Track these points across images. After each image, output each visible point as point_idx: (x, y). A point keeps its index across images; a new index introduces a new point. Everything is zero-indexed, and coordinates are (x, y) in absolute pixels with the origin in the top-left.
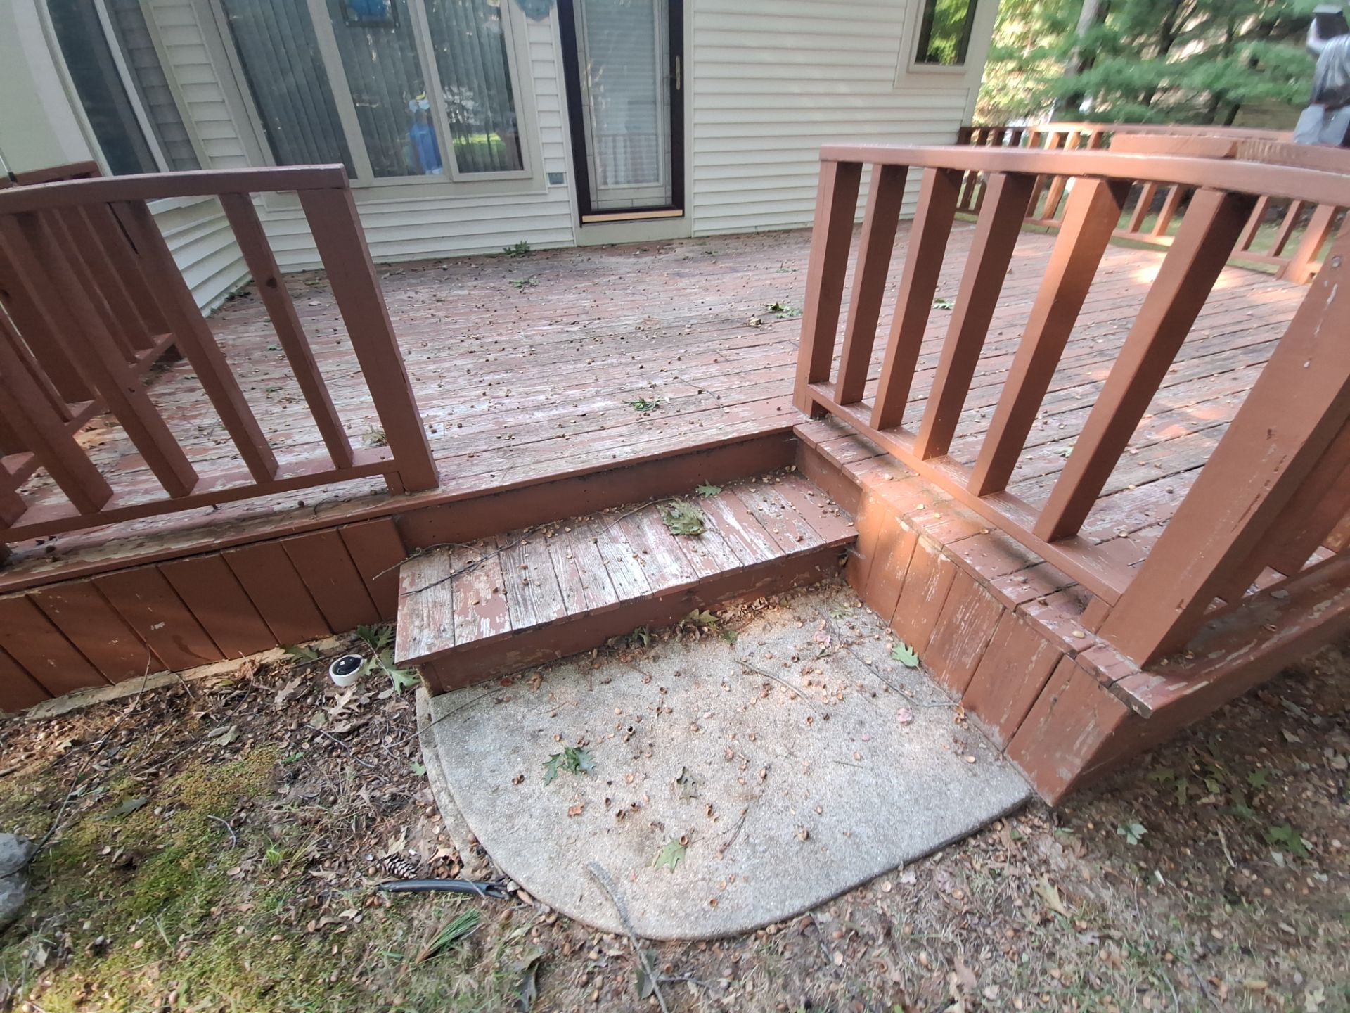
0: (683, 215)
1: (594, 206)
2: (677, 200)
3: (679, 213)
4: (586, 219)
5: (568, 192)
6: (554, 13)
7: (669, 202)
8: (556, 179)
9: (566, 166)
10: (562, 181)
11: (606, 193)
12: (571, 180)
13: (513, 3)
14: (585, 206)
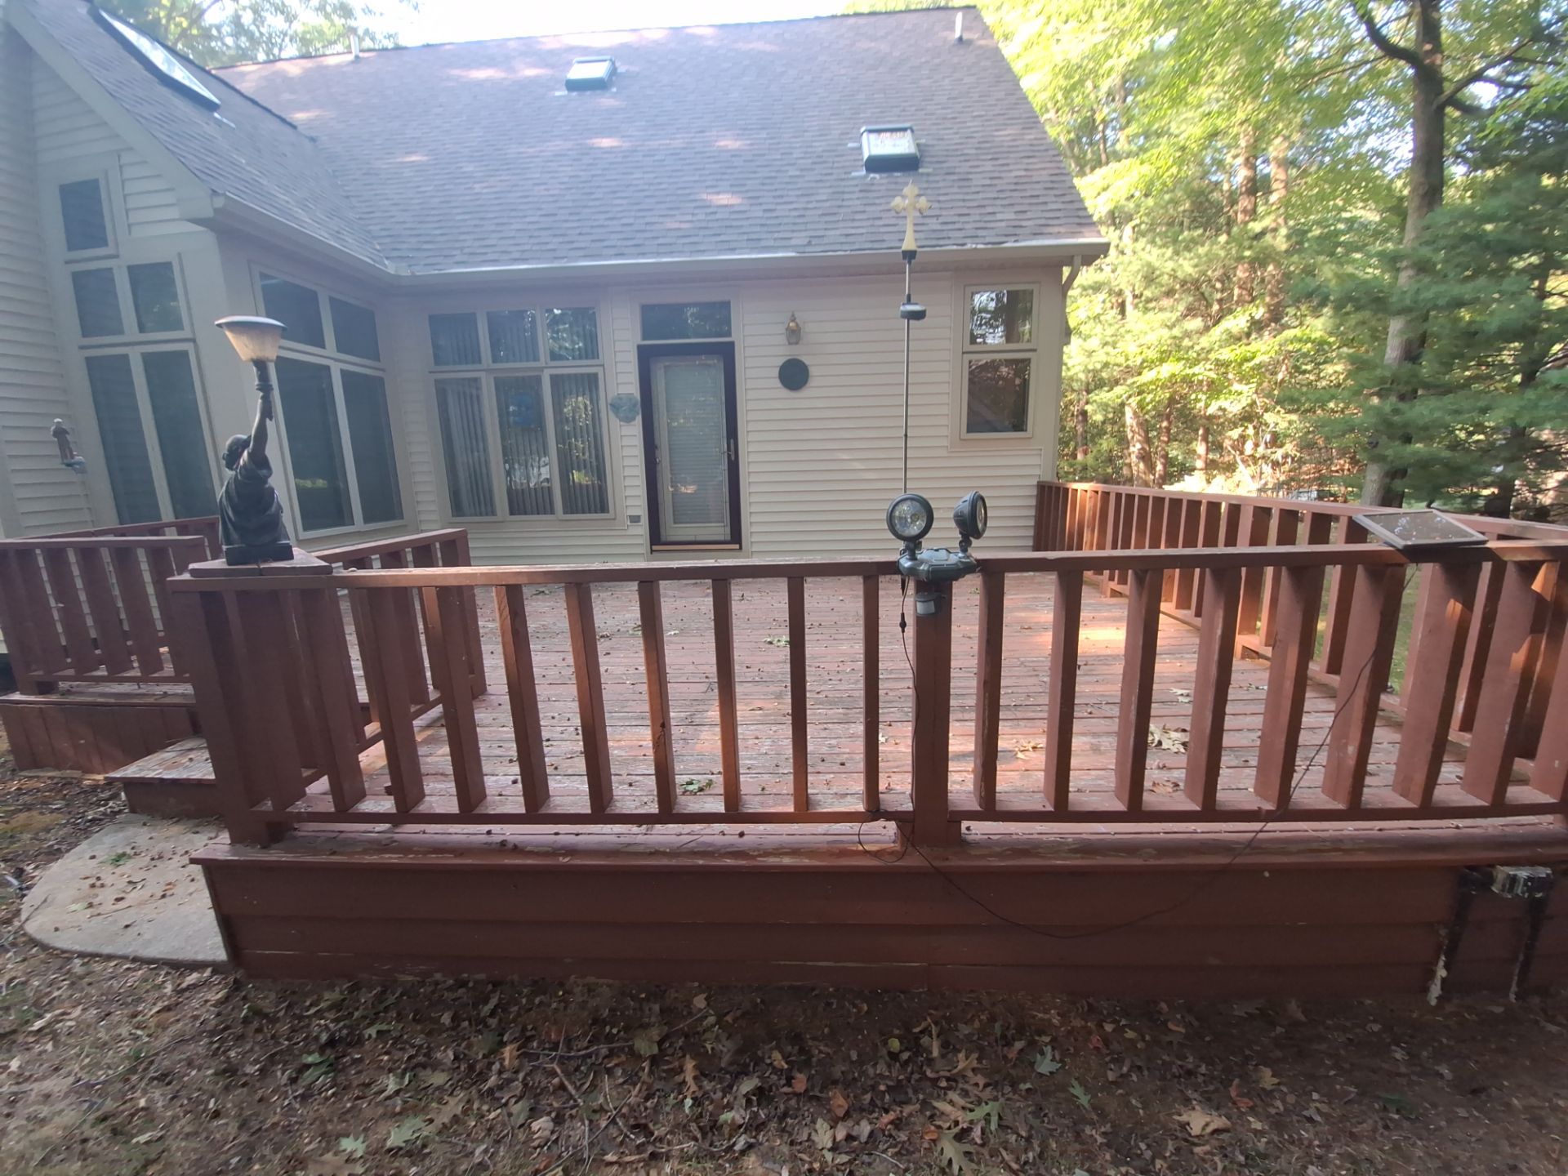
0: (741, 548)
1: (663, 539)
2: (736, 537)
3: (737, 546)
4: (654, 548)
5: (642, 529)
6: (639, 419)
7: (728, 538)
8: (635, 519)
9: (642, 510)
10: (639, 521)
11: (674, 530)
12: (645, 520)
13: (610, 413)
14: (656, 538)
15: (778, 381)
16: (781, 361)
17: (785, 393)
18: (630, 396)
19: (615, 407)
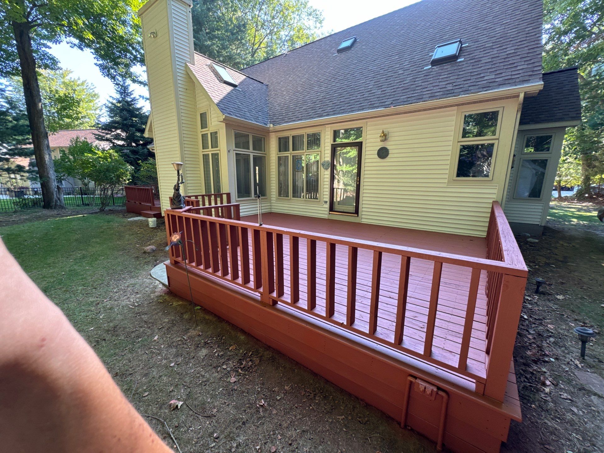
0: (358, 216)
1: (333, 210)
2: (357, 212)
3: (357, 215)
4: (331, 212)
5: (327, 206)
6: (330, 169)
7: (354, 212)
8: (326, 202)
9: (328, 199)
10: (327, 203)
11: (337, 207)
12: (328, 203)
13: (322, 167)
14: (331, 209)
15: (377, 155)
16: (378, 148)
17: (379, 160)
18: (328, 162)
19: (323, 165)
